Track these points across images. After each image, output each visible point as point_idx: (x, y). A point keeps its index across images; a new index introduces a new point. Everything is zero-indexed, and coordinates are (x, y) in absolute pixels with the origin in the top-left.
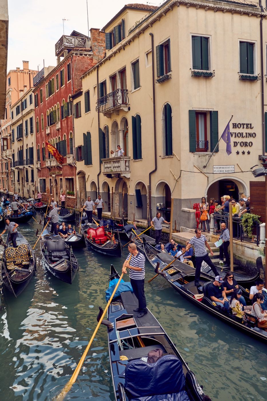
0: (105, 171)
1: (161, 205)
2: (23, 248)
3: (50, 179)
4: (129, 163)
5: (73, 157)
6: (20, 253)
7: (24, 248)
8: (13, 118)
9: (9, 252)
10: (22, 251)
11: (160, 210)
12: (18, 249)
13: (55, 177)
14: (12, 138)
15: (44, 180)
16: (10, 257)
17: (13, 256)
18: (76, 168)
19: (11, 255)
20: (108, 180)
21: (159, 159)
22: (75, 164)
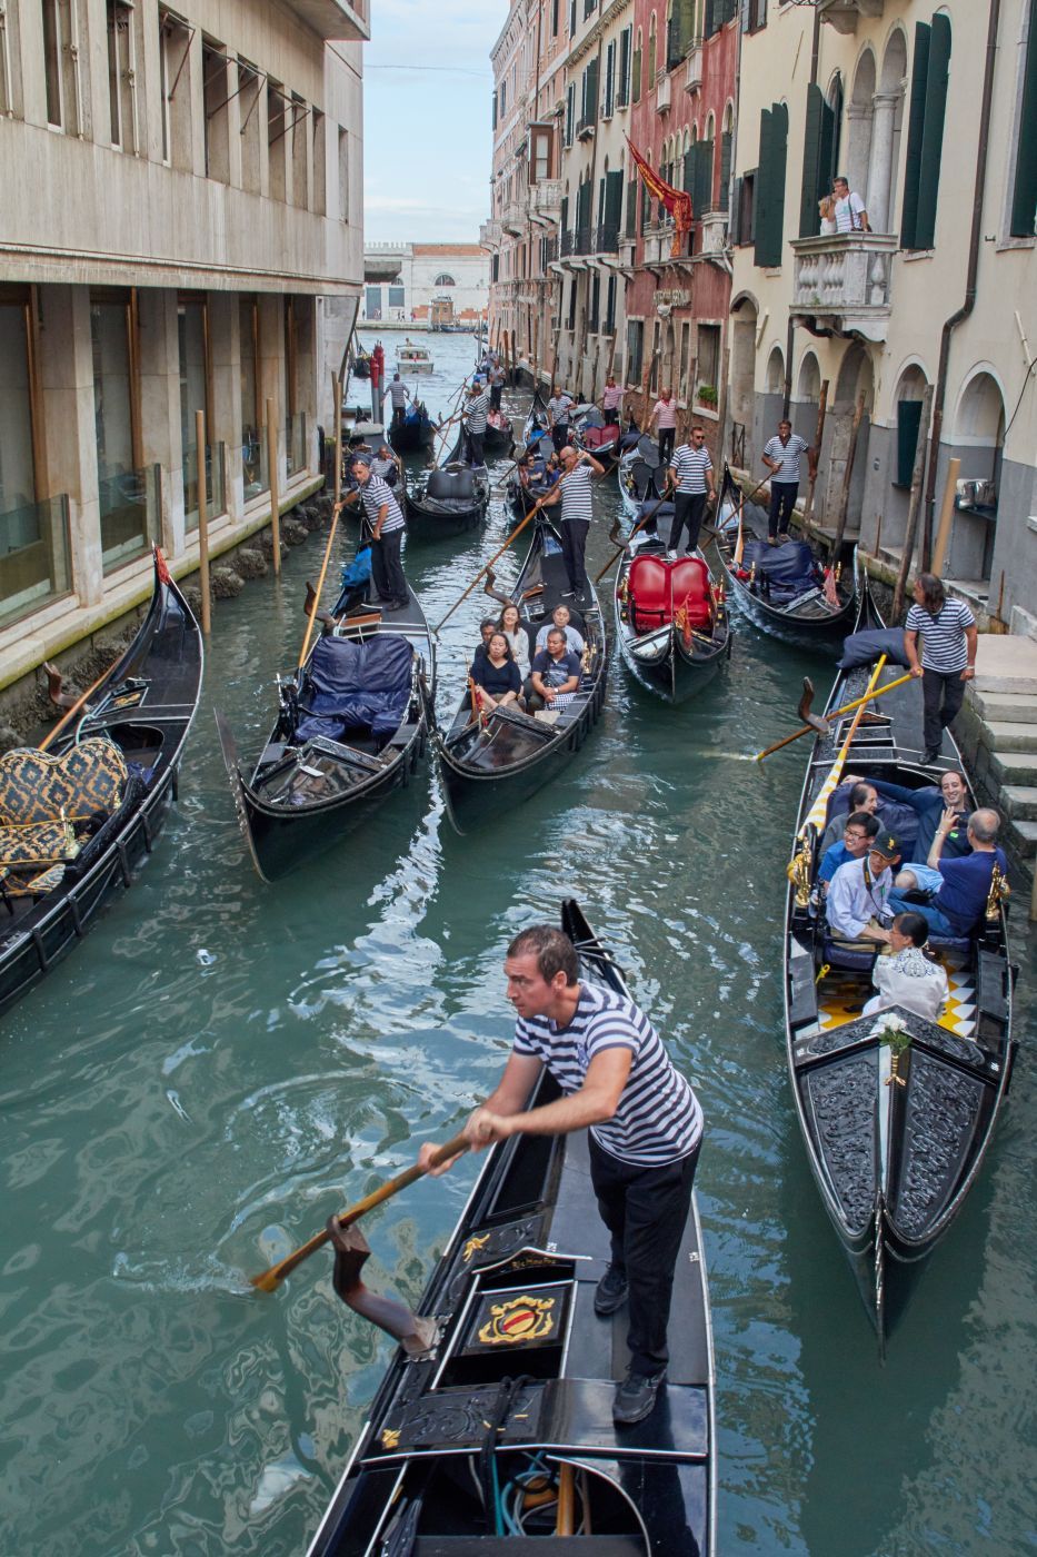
0: (799, 303)
1: (974, 488)
2: (96, 761)
3: (657, 324)
4: (886, 268)
5: (726, 225)
6: (77, 794)
7: (102, 766)
8: (573, 33)
9: (14, 778)
10: (86, 782)
11: (965, 511)
12: (64, 766)
13: (671, 315)
14: (565, 127)
15: (641, 324)
16: (15, 810)
17: (38, 805)
18: (731, 277)
19: (25, 797)
20: (819, 346)
21: (986, 249)
22: (730, 259)
